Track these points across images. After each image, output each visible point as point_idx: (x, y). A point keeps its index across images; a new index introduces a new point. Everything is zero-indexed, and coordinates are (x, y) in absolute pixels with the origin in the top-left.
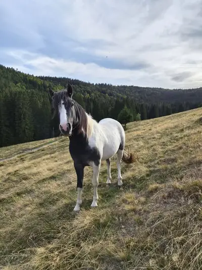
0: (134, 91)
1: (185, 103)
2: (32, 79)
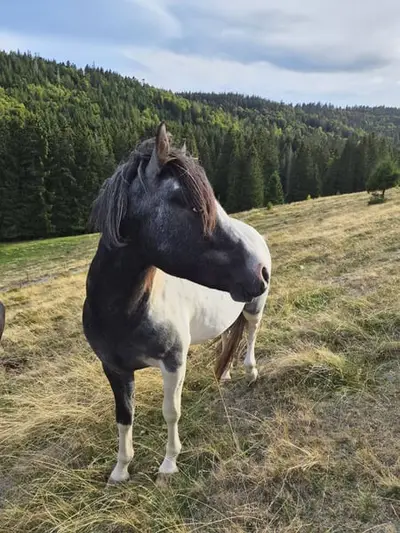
2: (170, 99)
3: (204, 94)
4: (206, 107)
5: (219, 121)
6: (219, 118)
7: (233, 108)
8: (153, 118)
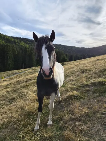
0: (61, 47)
1: (86, 54)
2: (8, 38)
3: (18, 37)
4: (19, 41)
5: (22, 45)
6: (22, 44)
7: (26, 42)
8: (2, 42)
